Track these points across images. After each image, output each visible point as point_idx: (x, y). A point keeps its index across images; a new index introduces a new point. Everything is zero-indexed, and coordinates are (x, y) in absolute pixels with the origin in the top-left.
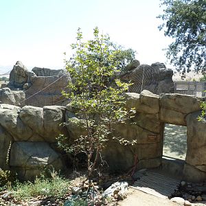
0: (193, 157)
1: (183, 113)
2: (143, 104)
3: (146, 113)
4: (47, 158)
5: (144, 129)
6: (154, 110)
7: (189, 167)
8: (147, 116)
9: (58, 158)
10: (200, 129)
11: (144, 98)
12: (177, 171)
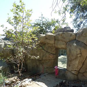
0: (70, 66)
1: (66, 42)
2: (47, 38)
3: (48, 44)
4: (2, 67)
5: (47, 52)
6: (52, 42)
7: (68, 72)
8: (49, 45)
9: (7, 67)
10: (73, 49)
11: (47, 36)
12: (63, 74)
